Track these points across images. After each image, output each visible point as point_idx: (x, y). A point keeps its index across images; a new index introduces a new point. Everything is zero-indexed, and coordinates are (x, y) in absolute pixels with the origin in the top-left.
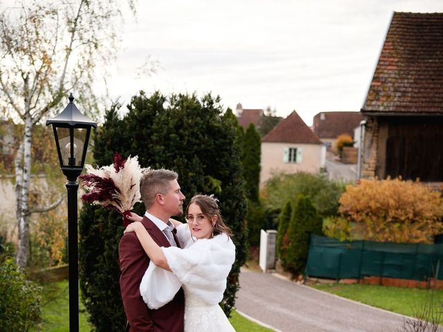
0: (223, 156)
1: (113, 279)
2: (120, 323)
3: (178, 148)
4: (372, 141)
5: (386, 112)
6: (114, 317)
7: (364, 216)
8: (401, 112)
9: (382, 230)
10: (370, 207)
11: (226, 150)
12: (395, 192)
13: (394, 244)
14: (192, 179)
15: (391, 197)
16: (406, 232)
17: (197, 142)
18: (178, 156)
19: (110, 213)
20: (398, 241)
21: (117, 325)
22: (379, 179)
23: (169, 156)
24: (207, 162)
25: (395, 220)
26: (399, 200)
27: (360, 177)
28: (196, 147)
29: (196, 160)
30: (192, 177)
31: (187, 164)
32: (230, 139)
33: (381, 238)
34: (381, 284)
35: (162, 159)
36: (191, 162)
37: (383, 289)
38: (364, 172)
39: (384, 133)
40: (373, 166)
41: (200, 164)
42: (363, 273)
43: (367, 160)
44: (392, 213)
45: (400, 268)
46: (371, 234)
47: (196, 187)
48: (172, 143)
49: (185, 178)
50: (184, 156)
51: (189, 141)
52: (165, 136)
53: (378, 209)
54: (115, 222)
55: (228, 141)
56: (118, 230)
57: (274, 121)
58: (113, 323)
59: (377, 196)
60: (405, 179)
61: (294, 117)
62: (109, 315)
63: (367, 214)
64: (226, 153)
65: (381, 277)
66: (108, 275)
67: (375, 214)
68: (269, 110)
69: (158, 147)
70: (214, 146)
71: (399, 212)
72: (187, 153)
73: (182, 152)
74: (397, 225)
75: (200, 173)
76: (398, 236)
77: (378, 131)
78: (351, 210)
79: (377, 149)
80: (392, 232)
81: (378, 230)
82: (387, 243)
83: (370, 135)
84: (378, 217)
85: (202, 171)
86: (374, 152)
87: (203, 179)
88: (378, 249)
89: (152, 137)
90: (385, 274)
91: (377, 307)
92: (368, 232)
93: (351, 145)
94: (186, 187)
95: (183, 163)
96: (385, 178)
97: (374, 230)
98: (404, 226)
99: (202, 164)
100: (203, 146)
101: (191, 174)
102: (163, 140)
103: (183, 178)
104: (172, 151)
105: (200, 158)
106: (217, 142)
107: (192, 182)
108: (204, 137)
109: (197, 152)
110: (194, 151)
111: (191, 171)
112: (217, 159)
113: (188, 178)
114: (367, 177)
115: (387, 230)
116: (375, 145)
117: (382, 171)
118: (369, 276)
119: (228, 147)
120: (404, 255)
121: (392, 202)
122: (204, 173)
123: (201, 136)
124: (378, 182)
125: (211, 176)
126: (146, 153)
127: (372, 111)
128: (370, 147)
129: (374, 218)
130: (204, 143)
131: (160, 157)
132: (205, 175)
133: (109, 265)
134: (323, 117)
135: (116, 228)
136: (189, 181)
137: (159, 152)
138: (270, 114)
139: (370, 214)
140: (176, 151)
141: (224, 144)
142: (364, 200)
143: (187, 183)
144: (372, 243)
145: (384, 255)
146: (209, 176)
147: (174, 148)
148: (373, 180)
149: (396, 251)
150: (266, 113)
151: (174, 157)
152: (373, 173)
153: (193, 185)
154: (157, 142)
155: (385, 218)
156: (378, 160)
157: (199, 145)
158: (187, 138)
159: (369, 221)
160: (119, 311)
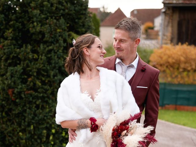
0: (80, 19)
1: (6, 105)
2: (11, 135)
3: (50, 13)
4: (169, 22)
5: (177, 4)
6: (7, 131)
7: (165, 68)
8: (187, 4)
9: (176, 77)
10: (168, 62)
11: (83, 14)
12: (184, 53)
13: (184, 85)
14: (59, 34)
15: (182, 56)
16: (191, 77)
17: (63, 8)
18: (50, 18)
19: (3, 58)
20: (186, 83)
21: (10, 136)
22: (174, 45)
23: (44, 18)
24: (69, 22)
25: (185, 70)
26: (186, 58)
27: (162, 44)
28: (62, 11)
29: (62, 20)
30: (60, 32)
31: (56, 23)
32: (85, 6)
33: (176, 81)
34: (176, 109)
35: (38, 20)
36: (59, 22)
37: (178, 113)
38: (164, 41)
39: (176, 17)
40: (169, 38)
41: (64, 23)
42: (165, 102)
43: (166, 34)
44: (182, 66)
45: (188, 99)
46: (169, 79)
47: (62, 39)
48: (45, 8)
49: (55, 33)
50: (54, 18)
51: (57, 8)
52: (40, 4)
53: (174, 63)
54: (7, 65)
55: (84, 8)
56: (8, 70)
57: (107, 14)
58: (7, 136)
59: (173, 56)
60: (190, 44)
61: (119, 12)
62: (3, 130)
63: (167, 67)
64: (82, 16)
65: (176, 105)
66: (2, 101)
67: (172, 66)
68: (103, 7)
69: (35, 11)
70: (74, 12)
71: (187, 65)
72: (56, 15)
73: (52, 15)
74: (185, 73)
75: (65, 30)
76: (186, 79)
77: (172, 16)
78: (157, 64)
79: (172, 27)
80: (182, 78)
81: (174, 76)
82: (179, 85)
83: (167, 18)
84: (174, 68)
85: (66, 28)
86: (170, 29)
87: (67, 34)
88: (174, 88)
89: (31, 4)
90: (179, 103)
91: (175, 123)
92: (167, 78)
93: (152, 28)
94: (55, 39)
95: (53, 23)
96: (177, 44)
97: (171, 76)
98: (190, 74)
99: (66, 23)
100: (67, 11)
101: (58, 30)
102: (39, 6)
103: (53, 33)
104: (46, 14)
105: (65, 20)
106: (76, 8)
107: (59, 36)
108: (67, 4)
109: (63, 15)
110: (60, 14)
111: (59, 28)
112: (77, 20)
113: (57, 33)
114: (166, 44)
115: (179, 76)
116: (170, 25)
117: (175, 40)
118: (168, 104)
119: (84, 12)
120: (190, 92)
121: (182, 59)
122: (67, 30)
123: (65, 4)
124: (173, 47)
125: (73, 32)
126: (27, 16)
127: (169, 4)
128: (167, 26)
129: (171, 69)
130: (67, 9)
131: (37, 18)
132: (68, 32)
133: (3, 95)
134: (135, 12)
135: (7, 69)
136: (57, 35)
137: (36, 15)
138: (104, 11)
139: (169, 67)
140: (48, 14)
141: (81, 10)
142: (165, 58)
143: (55, 36)
144: (170, 84)
145: (177, 92)
146: (71, 33)
147: (46, 12)
148: (169, 46)
149: (185, 89)
150: (102, 10)
151: (47, 19)
152: (169, 42)
153: (60, 38)
154: (35, 8)
155: (178, 69)
156: (172, 33)
157: (64, 10)
158: (55, 5)
159: (168, 71)
160: (11, 127)
